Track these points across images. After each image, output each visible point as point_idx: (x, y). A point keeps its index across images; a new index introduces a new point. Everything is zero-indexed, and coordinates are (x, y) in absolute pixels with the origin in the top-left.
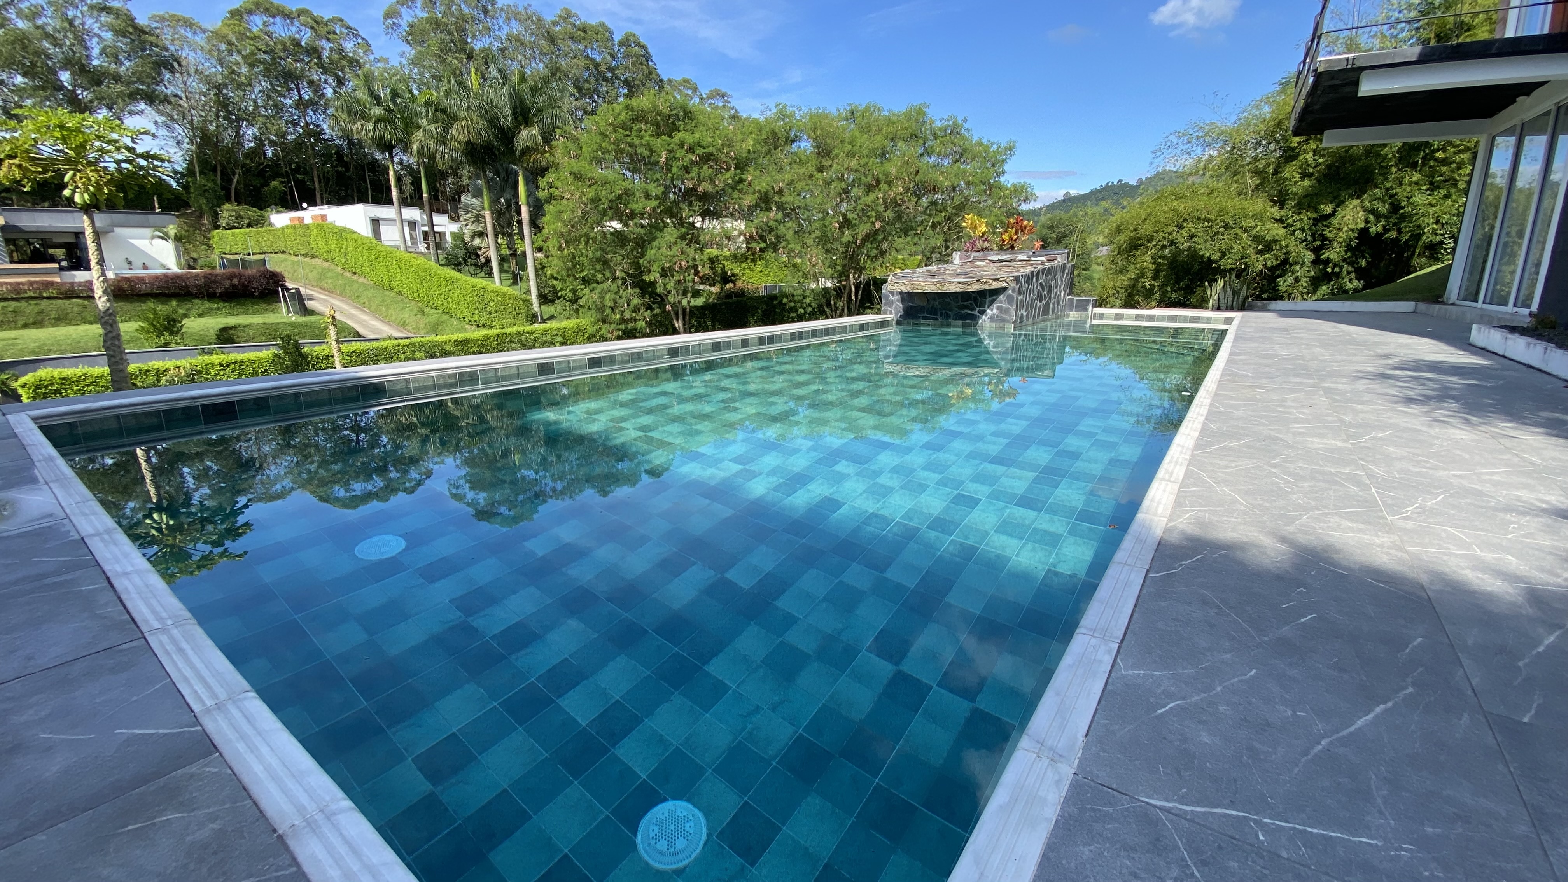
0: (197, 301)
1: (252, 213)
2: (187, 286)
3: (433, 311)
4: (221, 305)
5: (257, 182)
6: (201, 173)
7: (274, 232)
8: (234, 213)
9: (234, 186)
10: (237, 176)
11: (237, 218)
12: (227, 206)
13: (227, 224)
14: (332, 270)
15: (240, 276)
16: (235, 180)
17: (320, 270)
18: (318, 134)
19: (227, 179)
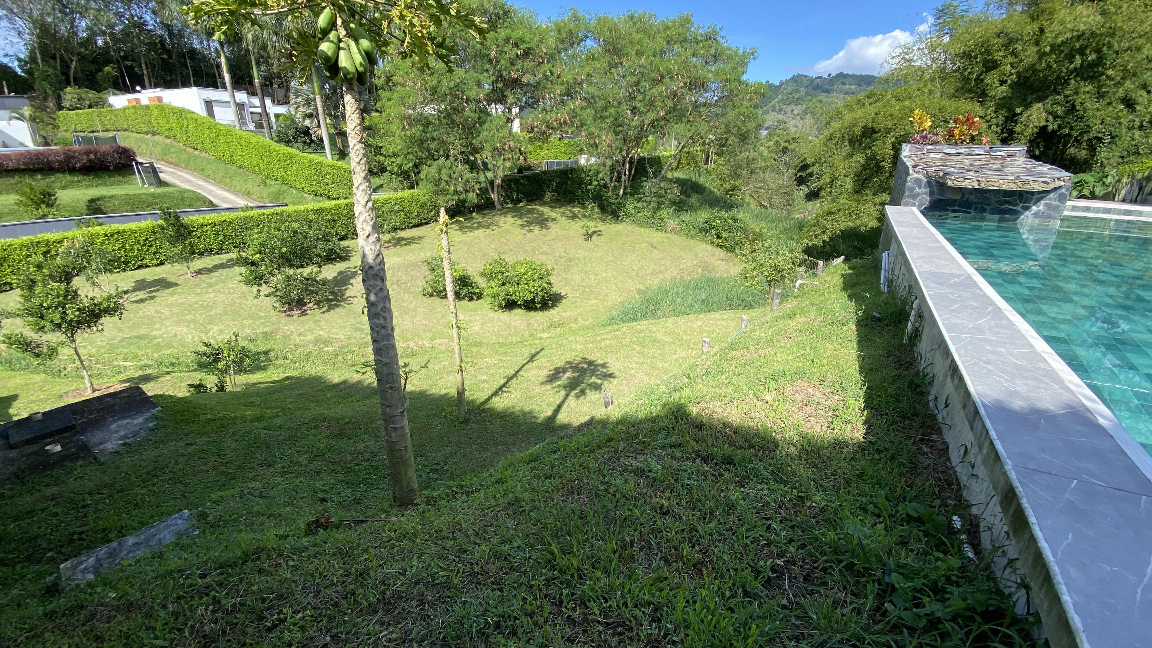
0: (59, 175)
1: (92, 95)
2: (49, 162)
3: (273, 182)
4: (81, 177)
5: (93, 68)
6: (43, 61)
7: (115, 112)
8: (76, 96)
9: (72, 71)
10: (74, 63)
11: (79, 100)
12: (69, 89)
13: (71, 105)
14: (175, 146)
15: (96, 152)
16: (73, 66)
17: (164, 146)
18: (141, 25)
19: (66, 66)
